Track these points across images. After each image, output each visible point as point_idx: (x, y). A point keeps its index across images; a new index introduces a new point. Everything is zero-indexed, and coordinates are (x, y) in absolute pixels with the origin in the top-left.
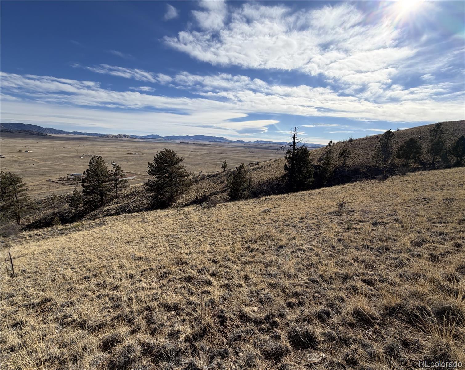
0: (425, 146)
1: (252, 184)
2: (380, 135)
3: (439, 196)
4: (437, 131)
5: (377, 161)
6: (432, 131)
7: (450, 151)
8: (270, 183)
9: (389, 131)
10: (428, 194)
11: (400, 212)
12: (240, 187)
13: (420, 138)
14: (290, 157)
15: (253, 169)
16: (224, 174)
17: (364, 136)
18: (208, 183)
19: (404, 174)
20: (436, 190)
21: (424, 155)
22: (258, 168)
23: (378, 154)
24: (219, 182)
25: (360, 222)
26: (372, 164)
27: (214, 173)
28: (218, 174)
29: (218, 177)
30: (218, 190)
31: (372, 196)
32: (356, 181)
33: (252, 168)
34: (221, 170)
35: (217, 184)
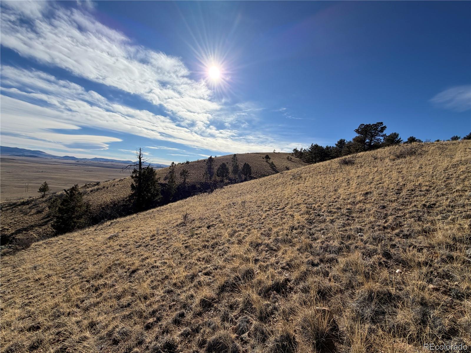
0: (231, 169)
1: (91, 208)
2: (206, 159)
3: (239, 200)
4: (234, 159)
5: (206, 178)
6: (232, 159)
7: (241, 172)
8: (115, 205)
9: (211, 158)
10: (235, 200)
11: (222, 215)
12: (72, 214)
13: (227, 163)
14: (136, 177)
15: (91, 191)
16: (44, 199)
17: (196, 160)
18: (11, 216)
19: (222, 187)
20: (238, 197)
21: (230, 174)
22: (98, 189)
23: (206, 174)
24: (34, 211)
25: (199, 227)
26: (203, 181)
27: (22, 200)
28: (32, 200)
29: (30, 205)
30: (33, 224)
31: (205, 206)
32: (194, 195)
33: (90, 189)
34: (36, 195)
35: (31, 215)
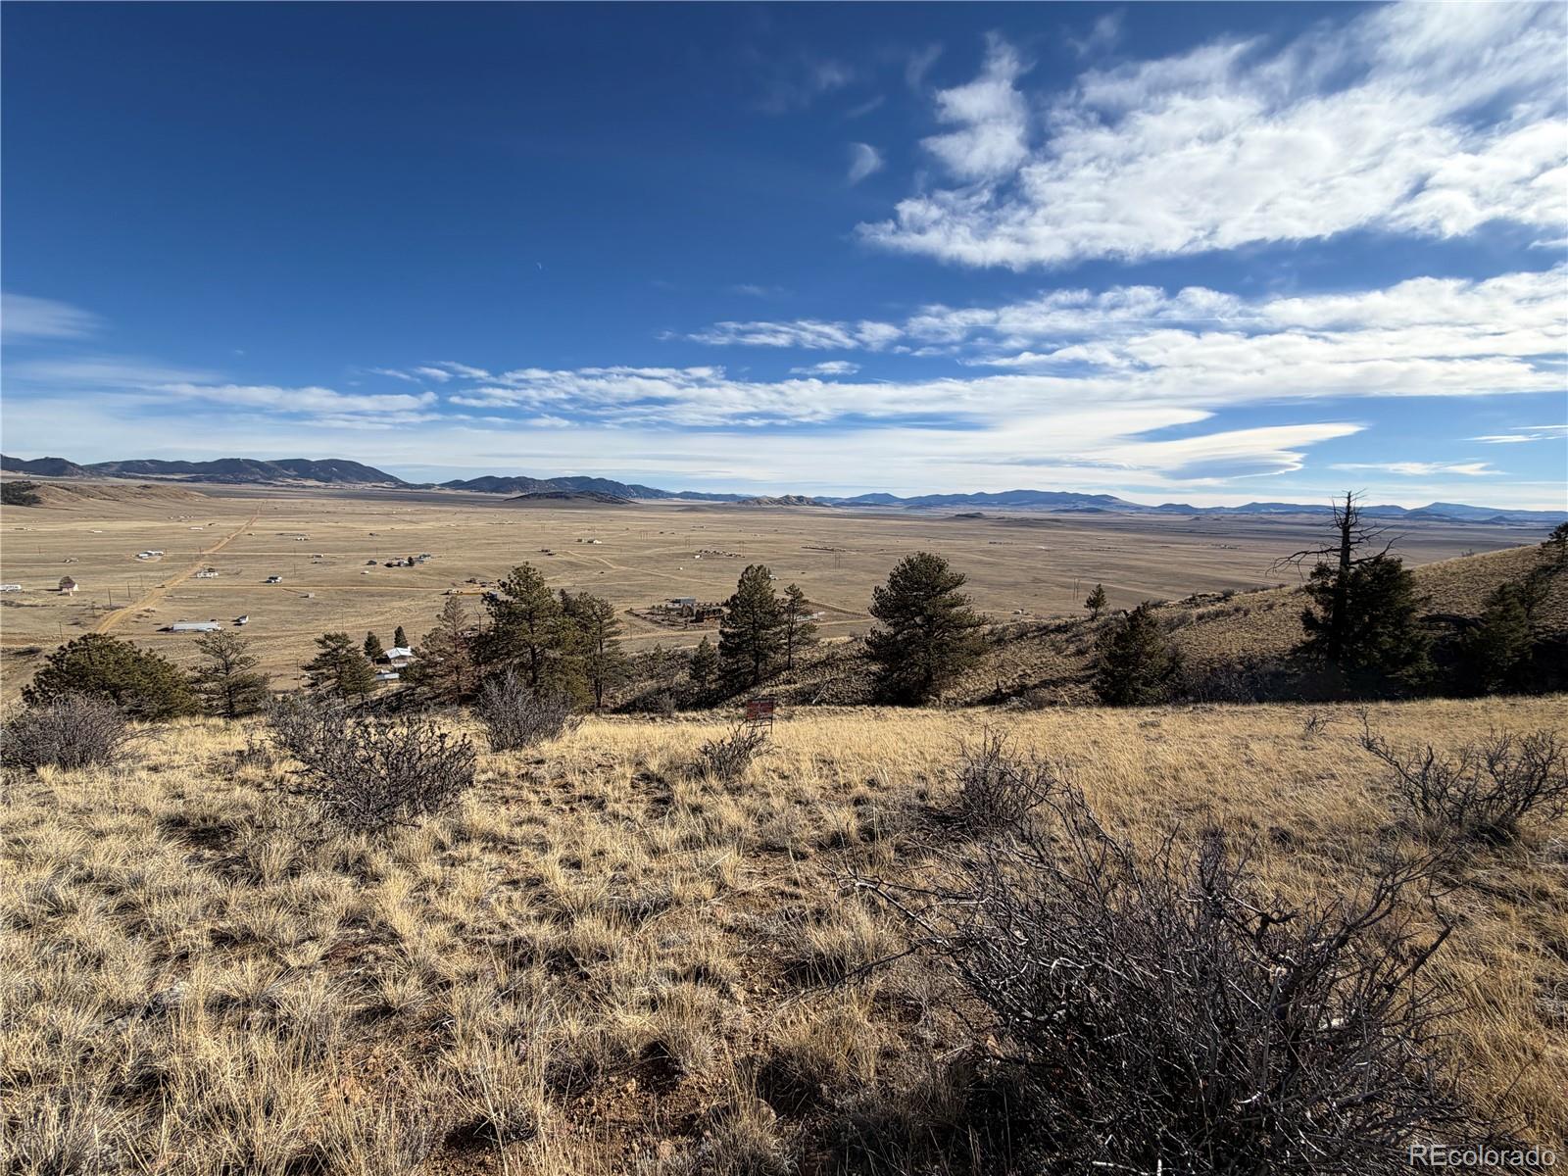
16: (1094, 625)
18: (1038, 651)
24: (1072, 648)
27: (1056, 622)
28: (1073, 624)
29: (1070, 634)
30: (1067, 674)
34: (1082, 612)
35: (1066, 656)
